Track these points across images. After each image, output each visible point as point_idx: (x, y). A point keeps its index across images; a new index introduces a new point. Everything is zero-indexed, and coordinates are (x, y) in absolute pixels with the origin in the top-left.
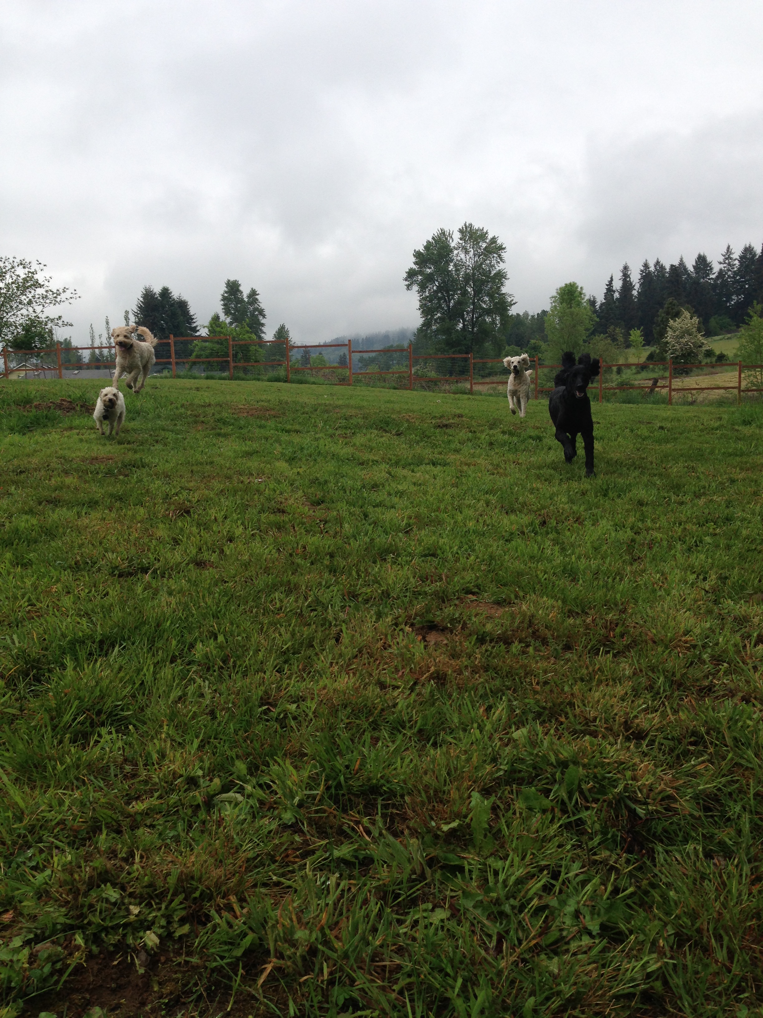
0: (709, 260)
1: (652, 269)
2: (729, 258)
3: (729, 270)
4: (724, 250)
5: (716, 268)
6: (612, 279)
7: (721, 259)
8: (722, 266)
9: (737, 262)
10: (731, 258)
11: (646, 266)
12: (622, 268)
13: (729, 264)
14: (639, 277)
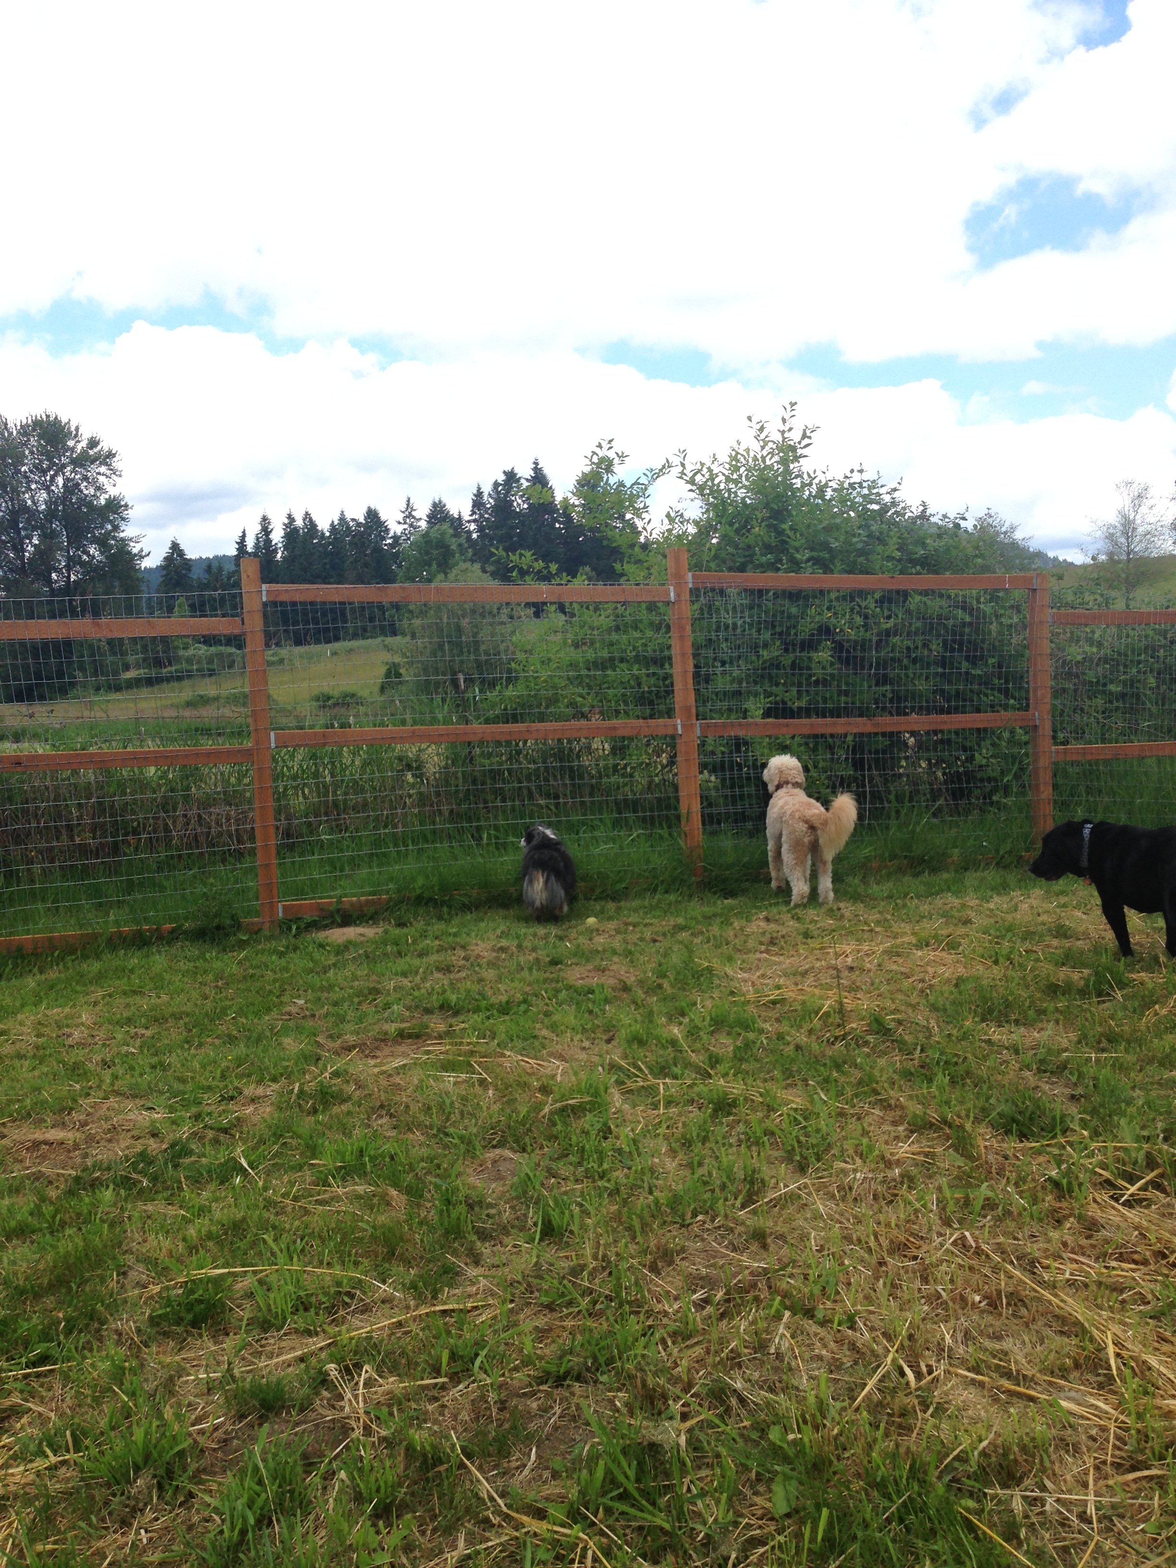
0: (383, 517)
1: (299, 523)
2: (410, 516)
3: (411, 534)
4: (403, 507)
5: (395, 529)
6: (244, 536)
7: (400, 517)
8: (400, 529)
9: (423, 524)
10: (414, 517)
11: (290, 517)
12: (259, 519)
13: (411, 525)
14: (282, 533)
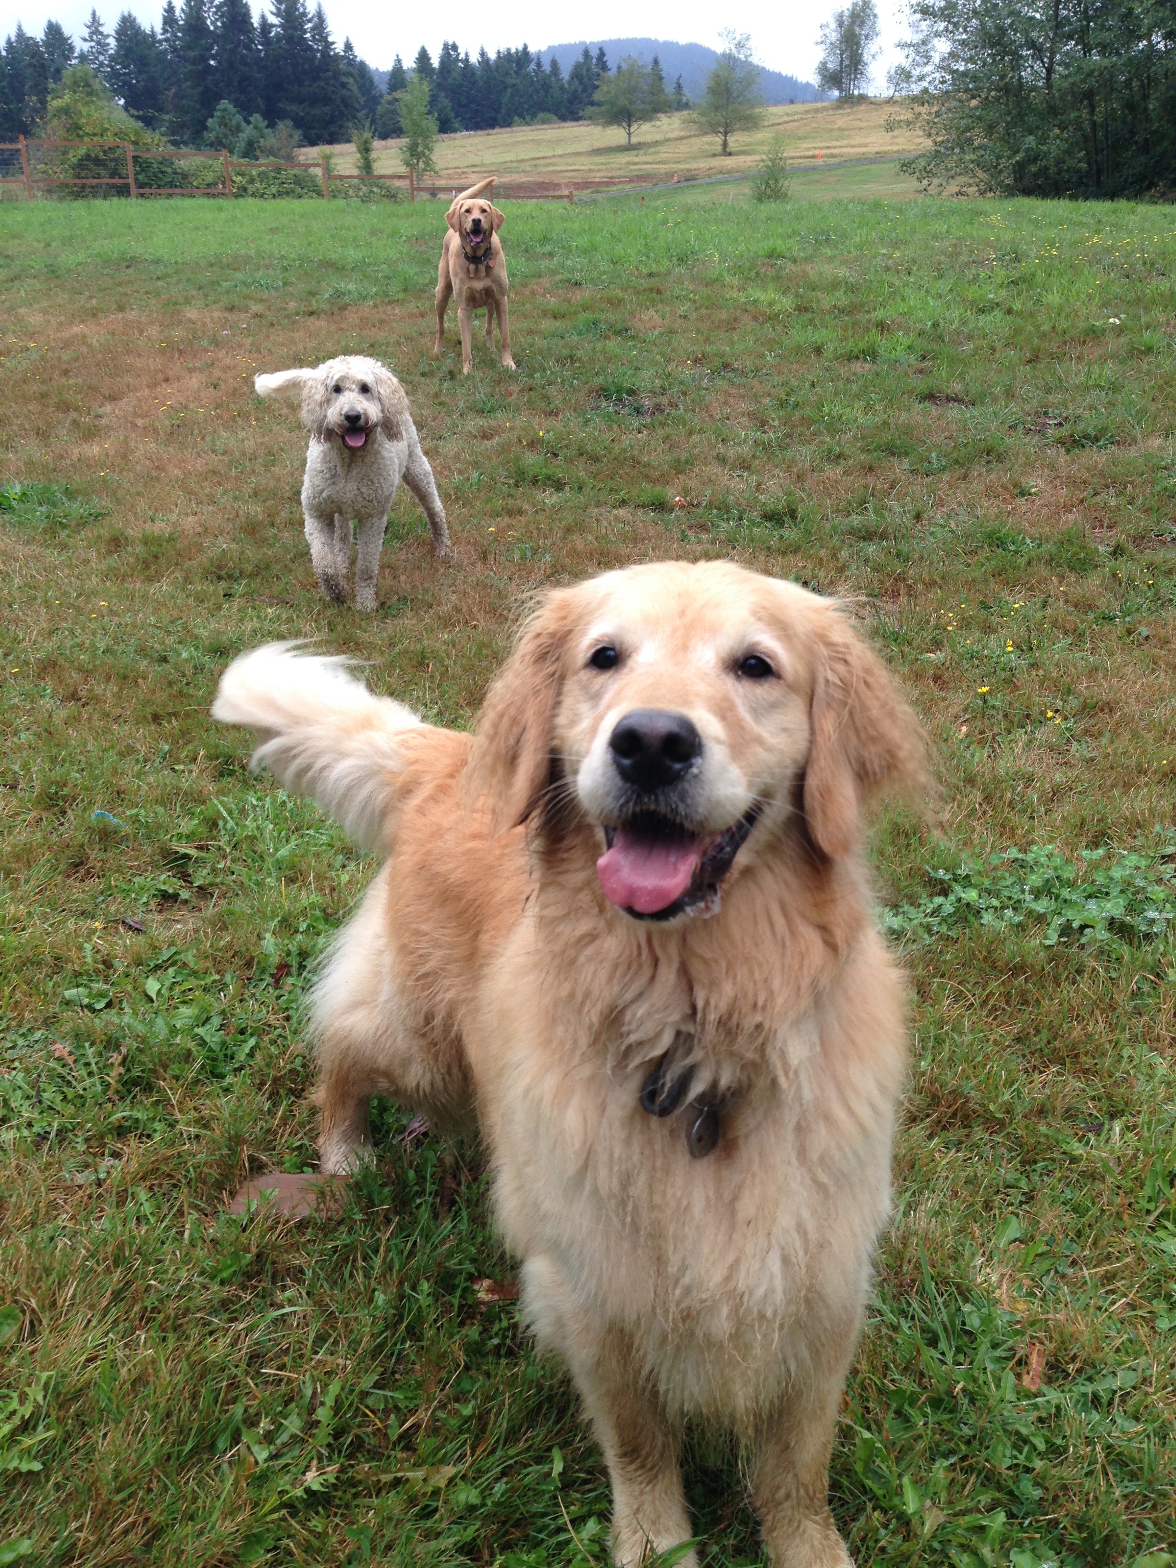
0: (67, 31)
2: (97, 32)
3: (100, 53)
4: (88, 19)
5: (80, 46)
7: (86, 33)
8: (86, 47)
9: (112, 42)
10: (101, 33)
13: (99, 43)
